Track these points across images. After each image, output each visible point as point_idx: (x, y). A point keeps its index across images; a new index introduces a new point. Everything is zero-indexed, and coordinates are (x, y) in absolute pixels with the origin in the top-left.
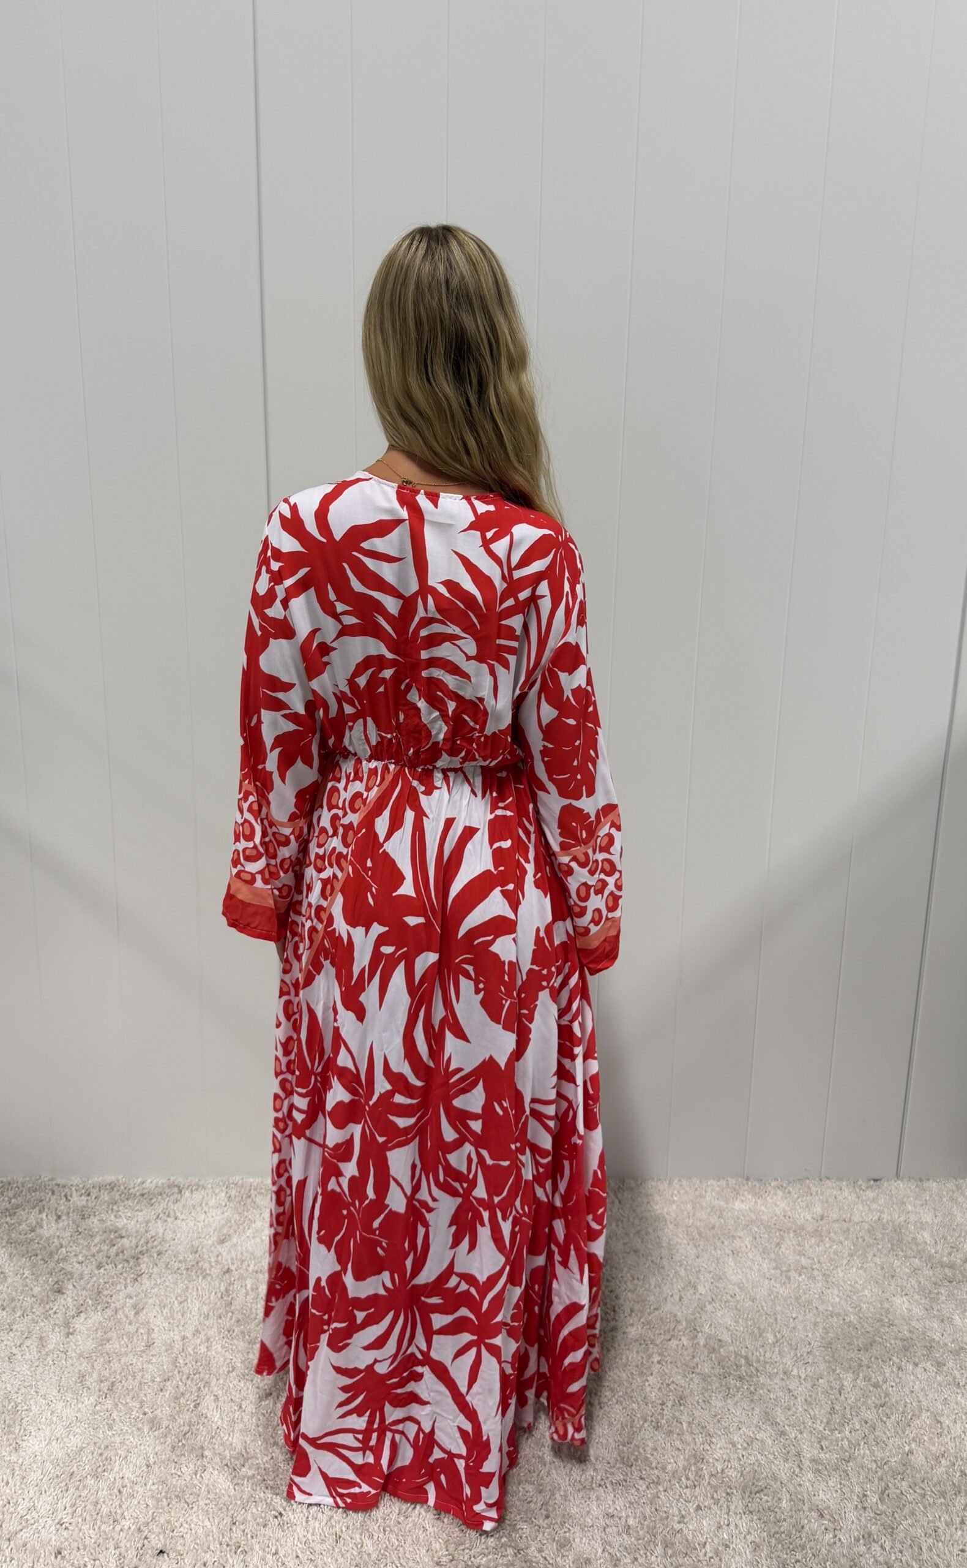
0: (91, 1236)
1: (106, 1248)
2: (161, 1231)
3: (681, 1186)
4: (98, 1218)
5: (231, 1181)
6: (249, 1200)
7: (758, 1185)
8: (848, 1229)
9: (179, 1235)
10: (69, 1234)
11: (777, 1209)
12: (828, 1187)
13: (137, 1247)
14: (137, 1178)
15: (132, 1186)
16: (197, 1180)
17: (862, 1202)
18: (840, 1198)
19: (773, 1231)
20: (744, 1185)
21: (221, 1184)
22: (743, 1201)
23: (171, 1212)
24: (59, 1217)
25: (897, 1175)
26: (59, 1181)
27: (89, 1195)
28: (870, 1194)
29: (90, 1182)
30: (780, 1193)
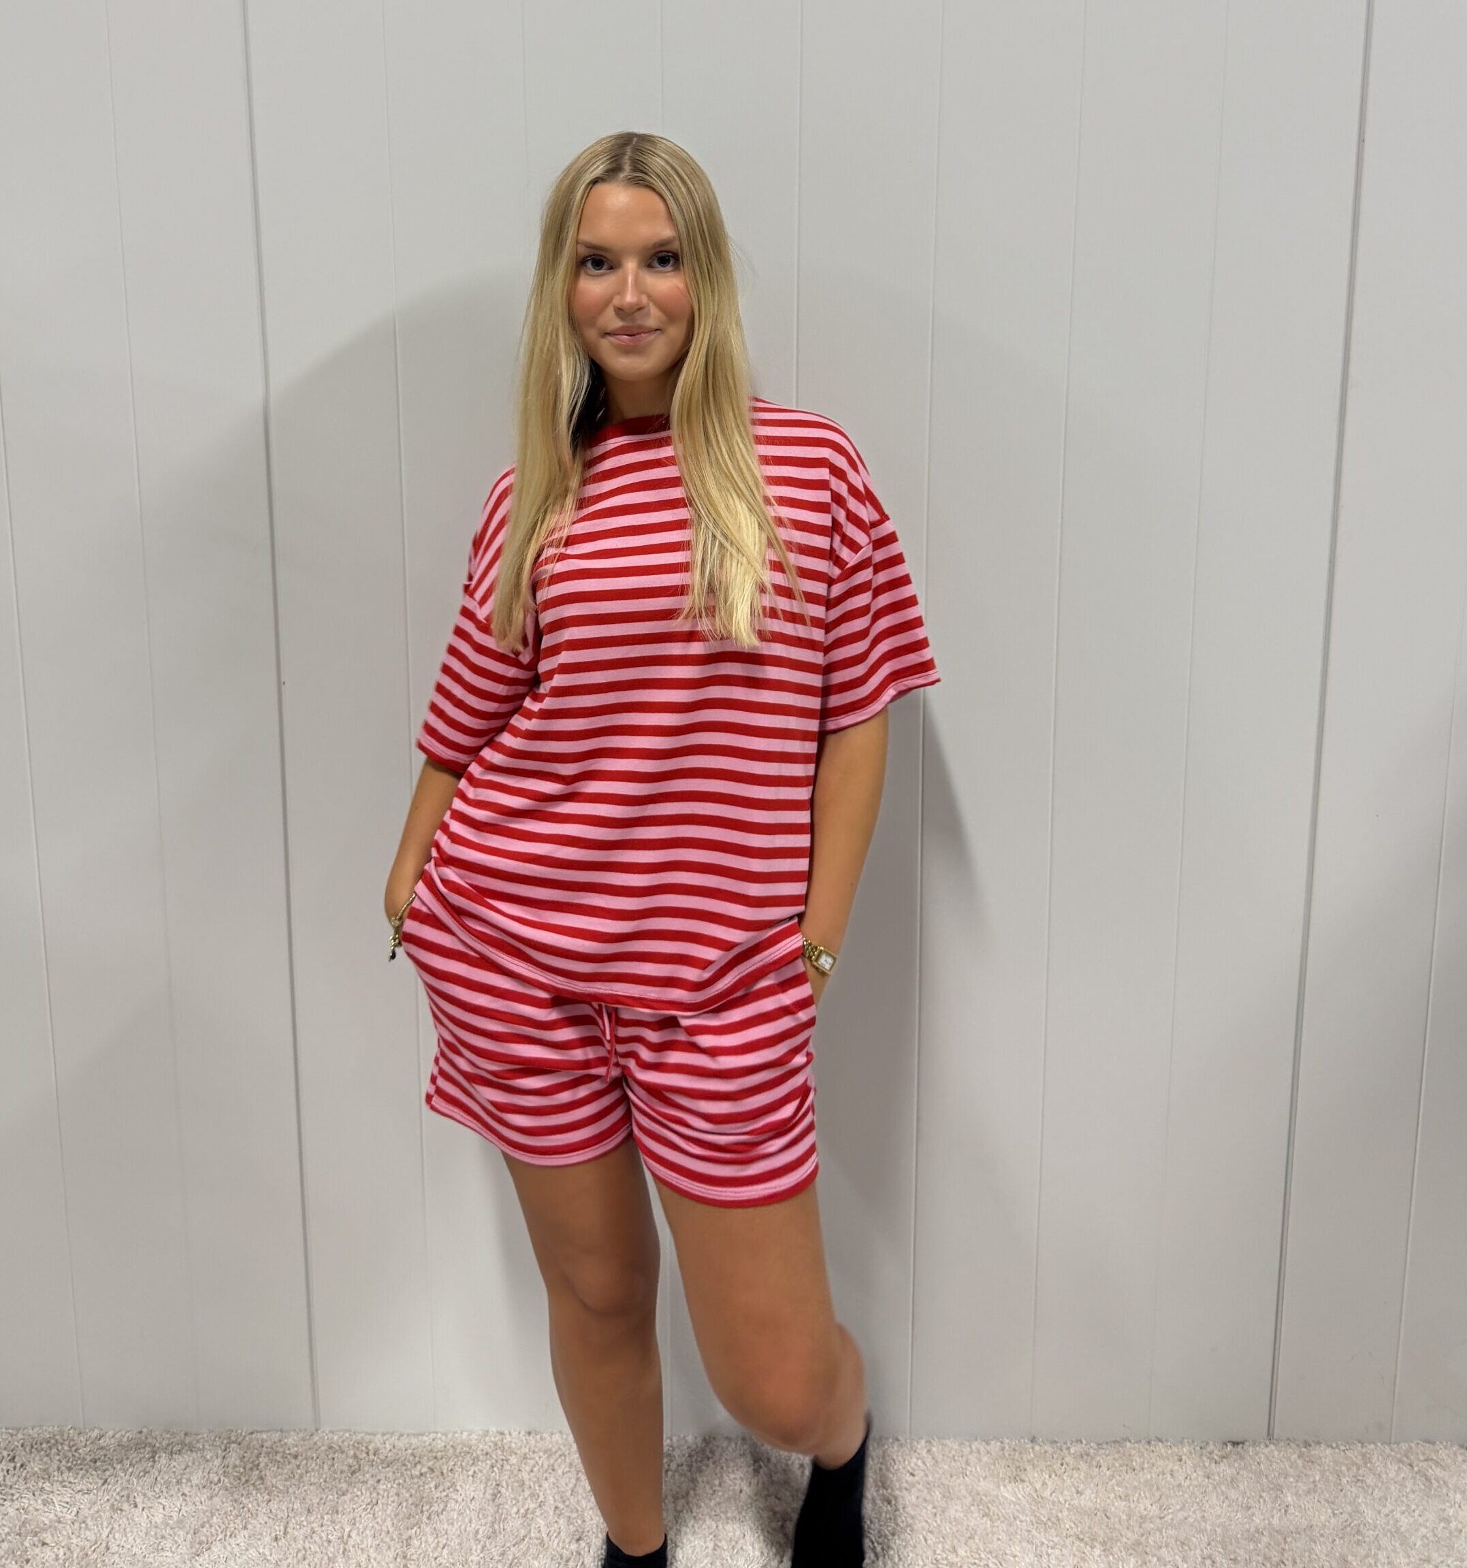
3: (929, 1451)
7: (1049, 1451)
12: (1161, 1457)
14: (93, 1430)
15: (83, 1443)
17: (1216, 1486)
18: (1180, 1477)
20: (1028, 1452)
25: (1270, 1434)
28: (1225, 1469)
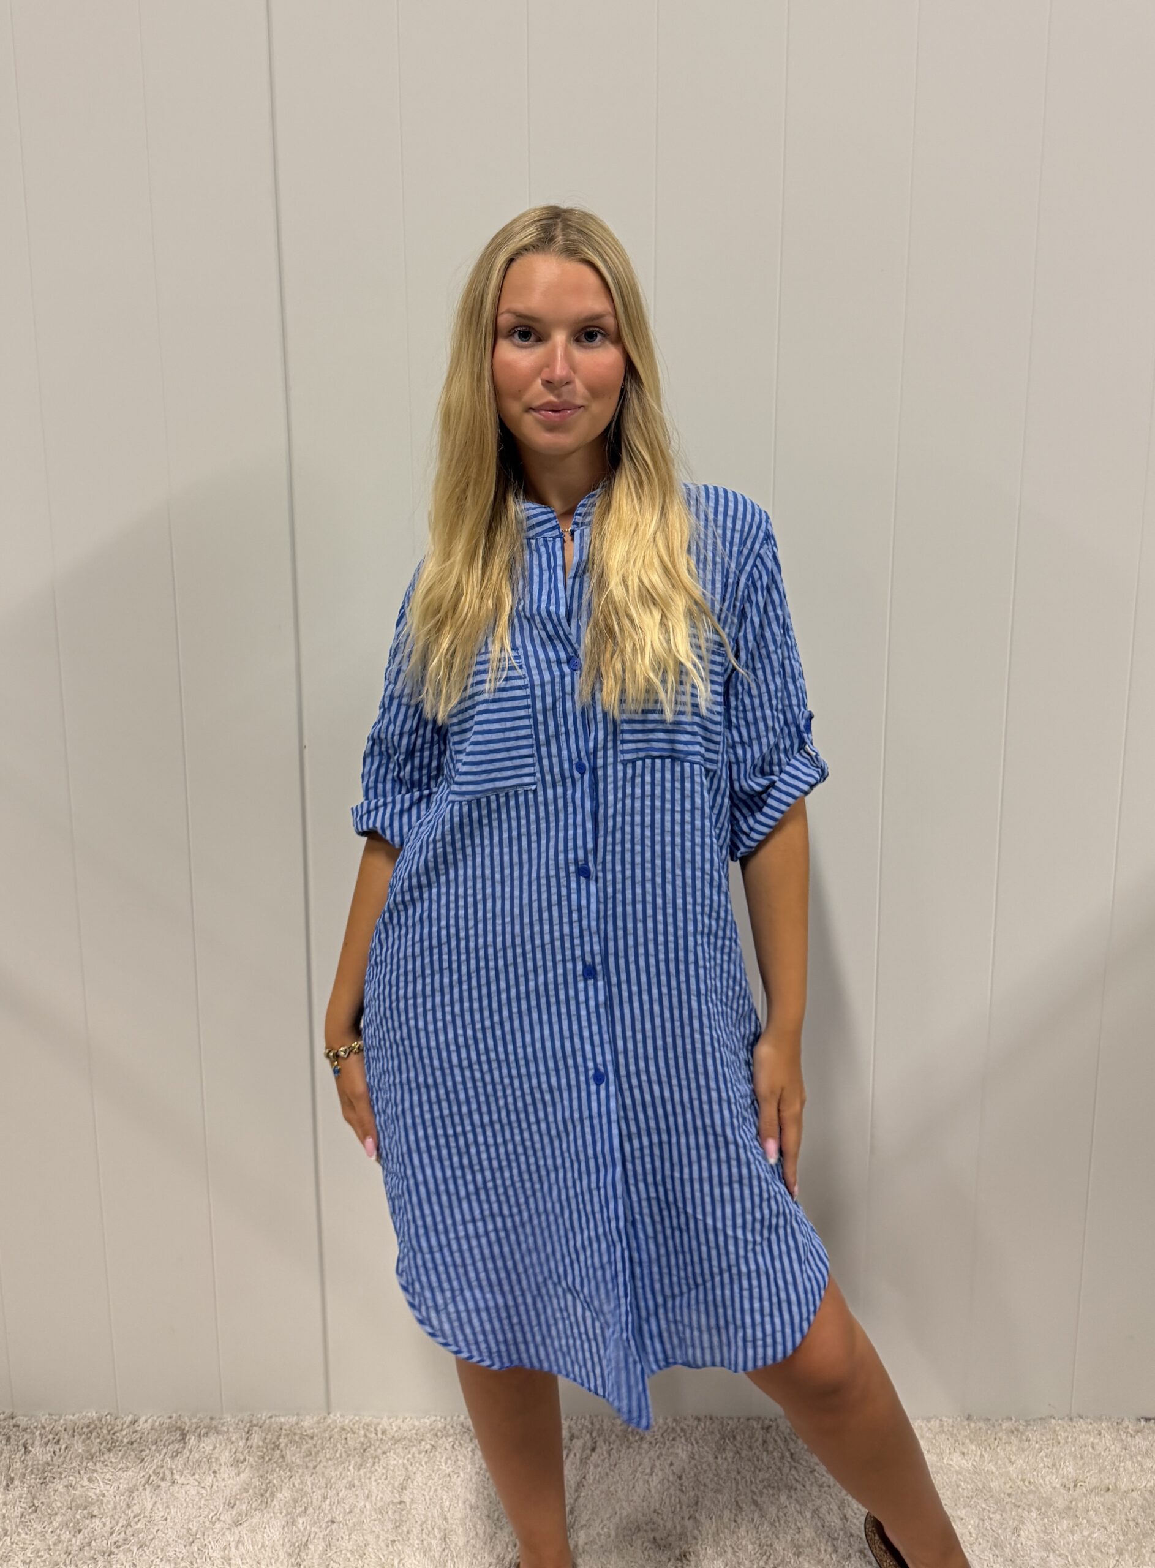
0: (50, 1516)
1: (66, 1536)
2: (149, 1505)
4: (65, 1482)
5: (255, 1422)
6: (279, 1452)
7: (984, 1428)
8: (1115, 1506)
9: (173, 1511)
10: (20, 1510)
11: (1011, 1469)
12: (1081, 1431)
13: (111, 1534)
14: (127, 1416)
15: (120, 1427)
16: (208, 1419)
17: (1131, 1457)
18: (1100, 1449)
19: (1008, 1507)
20: (964, 1428)
21: (241, 1425)
22: (963, 1454)
23: (168, 1473)
24: (12, 1480)
26: (22, 1421)
27: (58, 1442)
28: (1141, 1443)
29: (62, 1421)
30: (1013, 1439)
